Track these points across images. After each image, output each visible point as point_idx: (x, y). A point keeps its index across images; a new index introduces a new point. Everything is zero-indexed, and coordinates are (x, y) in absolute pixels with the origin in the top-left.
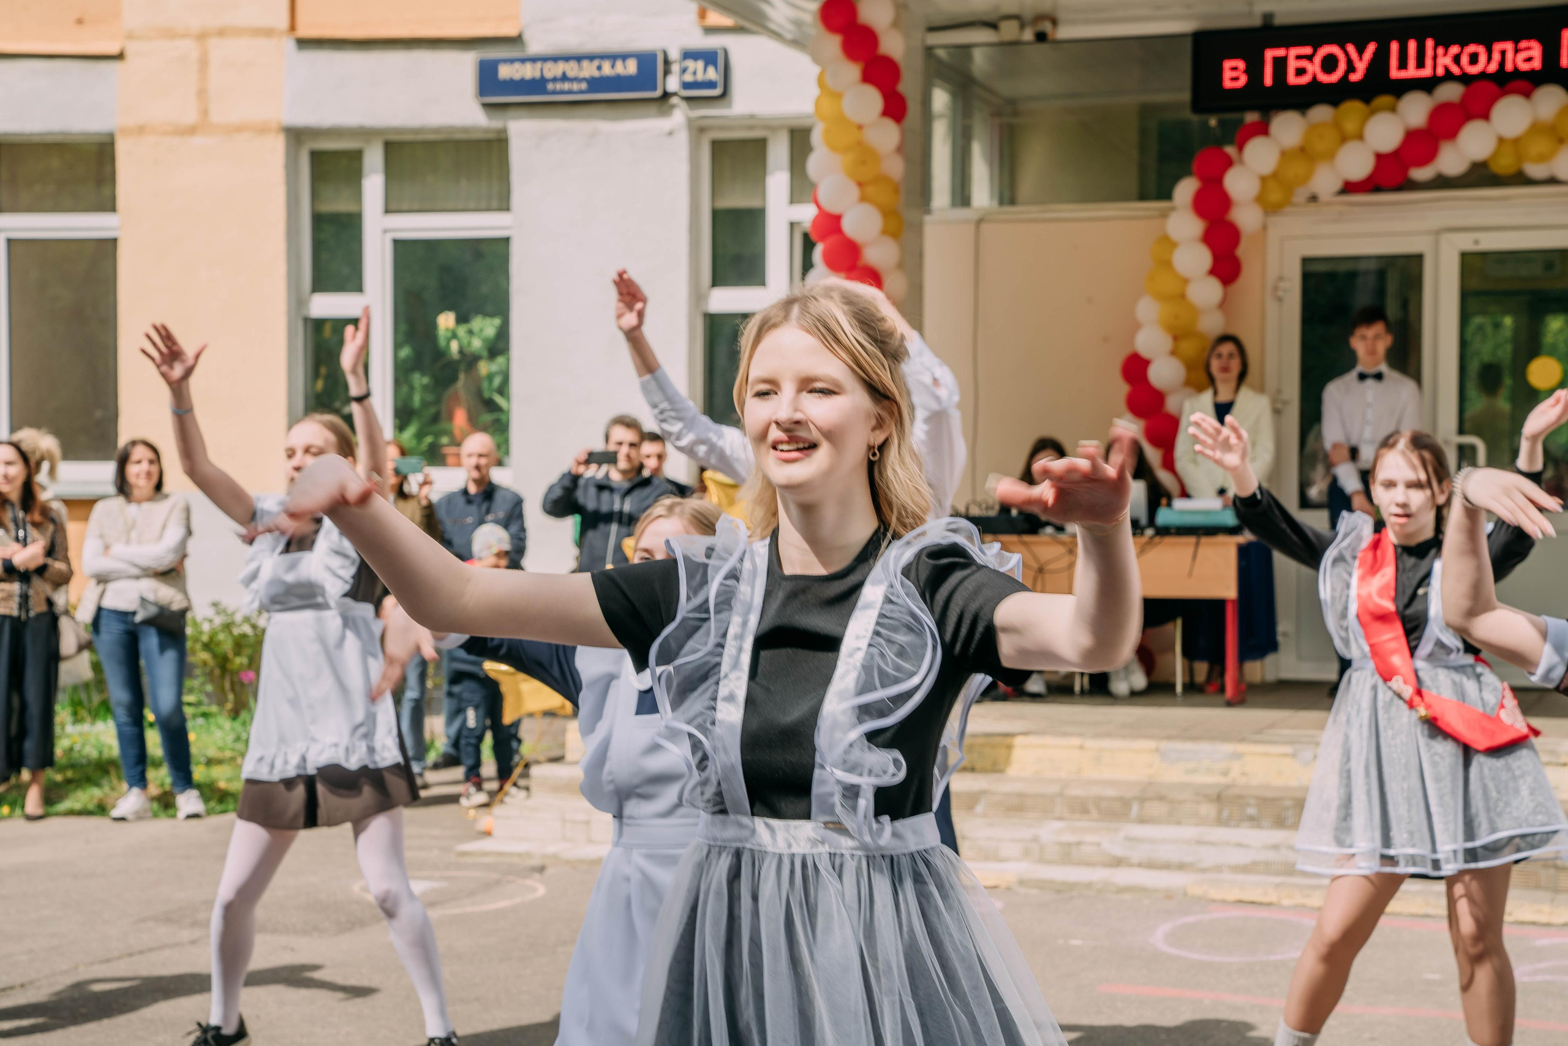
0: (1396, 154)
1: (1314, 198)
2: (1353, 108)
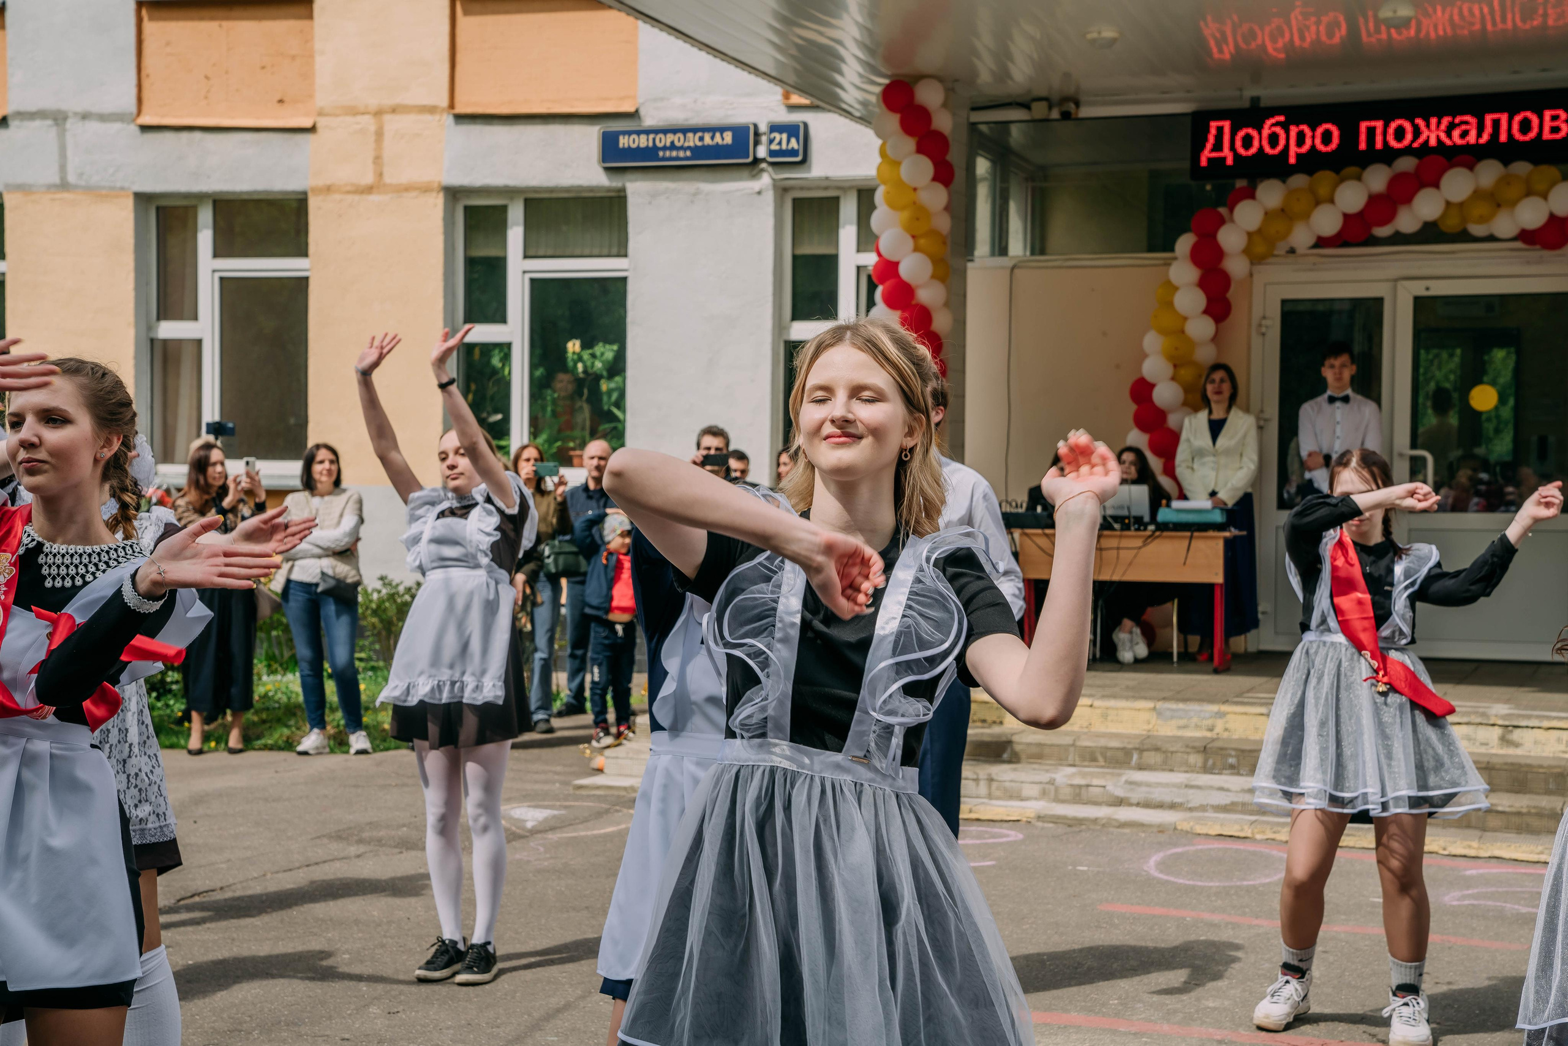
0: (1360, 215)
1: (1292, 251)
2: (1325, 177)
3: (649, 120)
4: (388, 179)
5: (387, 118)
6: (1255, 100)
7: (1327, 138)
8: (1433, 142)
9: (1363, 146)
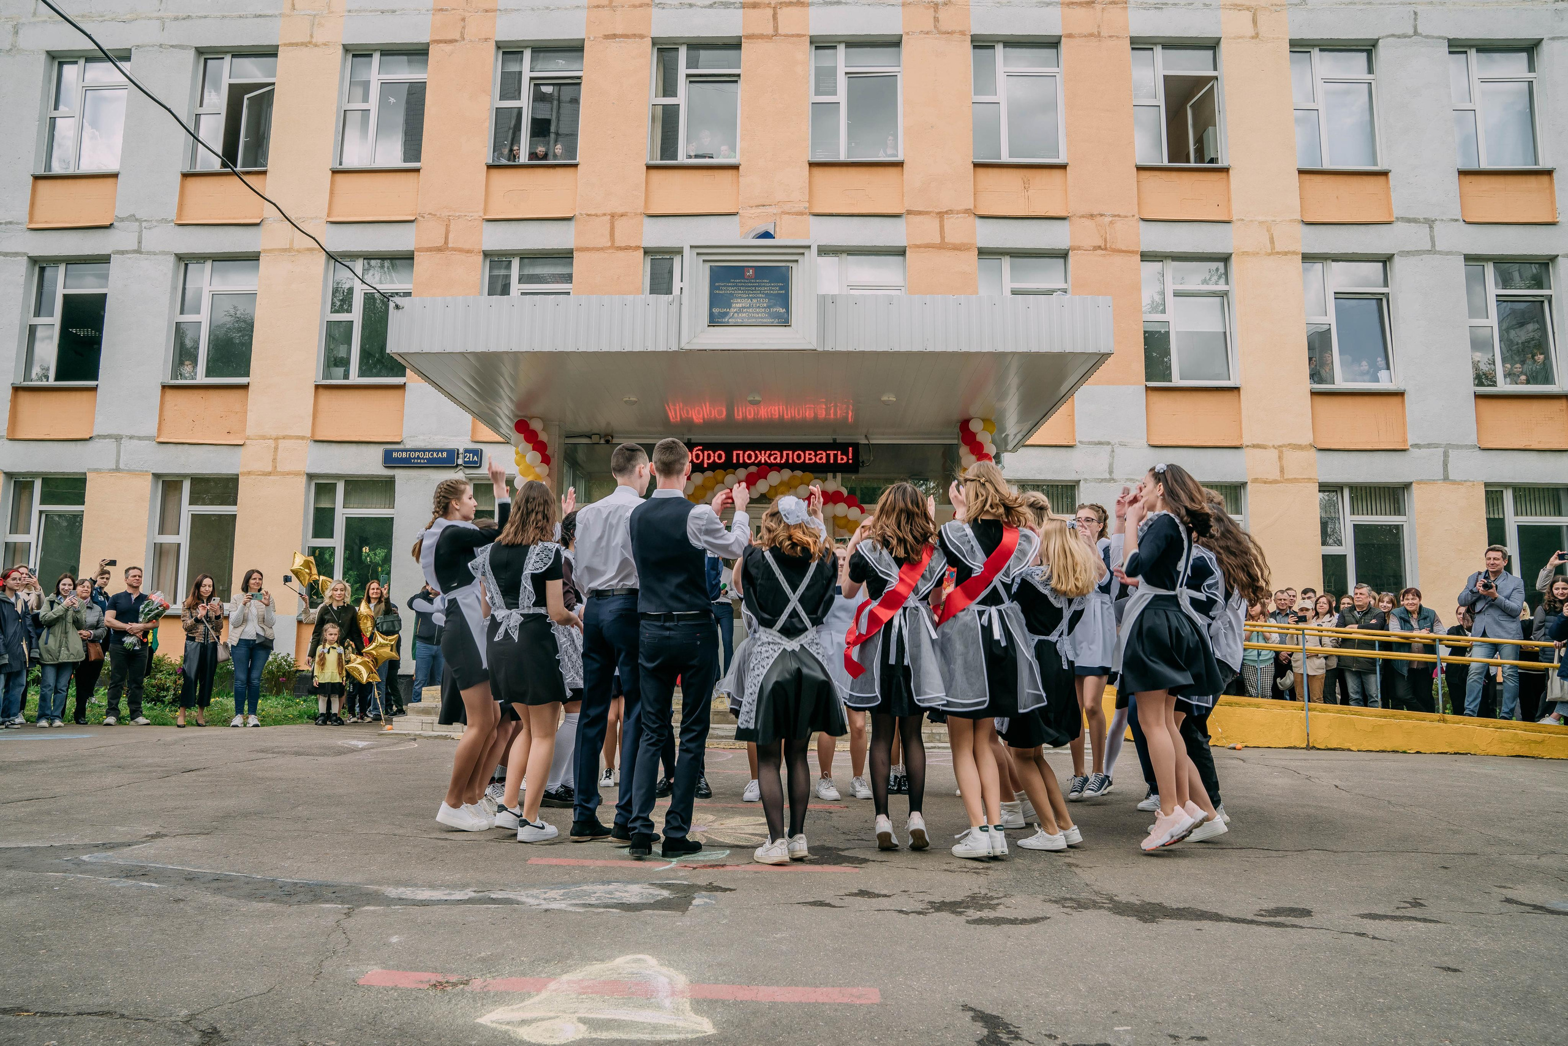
3: (408, 447)
4: (279, 469)
5: (280, 441)
7: (720, 457)
8: (763, 461)
9: (735, 461)
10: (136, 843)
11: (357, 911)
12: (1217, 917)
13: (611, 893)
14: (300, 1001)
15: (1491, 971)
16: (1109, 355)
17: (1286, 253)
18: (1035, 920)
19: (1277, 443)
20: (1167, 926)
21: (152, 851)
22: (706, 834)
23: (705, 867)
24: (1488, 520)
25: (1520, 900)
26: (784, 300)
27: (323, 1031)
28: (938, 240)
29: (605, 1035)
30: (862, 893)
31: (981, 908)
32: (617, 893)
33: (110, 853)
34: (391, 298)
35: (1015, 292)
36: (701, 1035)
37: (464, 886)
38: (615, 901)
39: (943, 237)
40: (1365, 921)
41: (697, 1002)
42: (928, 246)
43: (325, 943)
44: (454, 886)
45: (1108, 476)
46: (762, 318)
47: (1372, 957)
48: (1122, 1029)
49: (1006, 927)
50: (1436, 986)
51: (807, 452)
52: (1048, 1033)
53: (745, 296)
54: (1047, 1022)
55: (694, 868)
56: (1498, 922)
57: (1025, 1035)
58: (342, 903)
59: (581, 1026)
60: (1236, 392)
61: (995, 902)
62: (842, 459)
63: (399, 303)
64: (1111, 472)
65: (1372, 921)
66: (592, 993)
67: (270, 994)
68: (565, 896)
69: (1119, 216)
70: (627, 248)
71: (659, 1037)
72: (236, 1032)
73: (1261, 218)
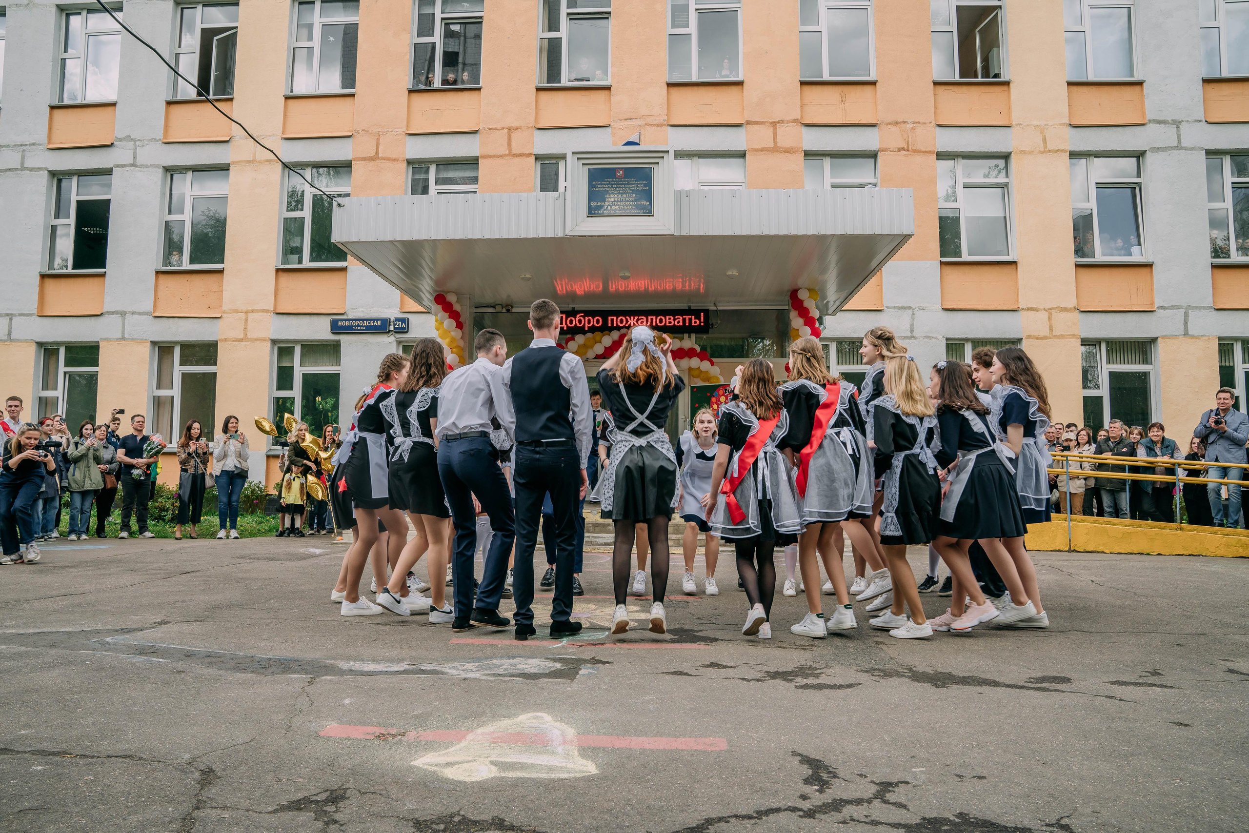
0: (610, 347)
2: (598, 334)
3: (350, 317)
4: (249, 336)
5: (250, 314)
6: (573, 308)
7: (598, 322)
9: (610, 325)
10: (147, 628)
11: (317, 680)
12: (995, 684)
13: (515, 665)
14: (275, 748)
15: (1215, 726)
16: (910, 236)
17: (1056, 151)
18: (850, 686)
19: (1047, 307)
20: (955, 690)
21: (159, 635)
22: (589, 620)
23: (589, 645)
24: (1221, 367)
25: (1240, 671)
26: (648, 195)
27: (293, 771)
28: (771, 145)
29: (511, 774)
30: (713, 665)
31: (807, 676)
32: (520, 665)
33: (128, 636)
34: (334, 199)
35: (834, 186)
36: (586, 774)
37: (400, 661)
38: (519, 672)
39: (775, 142)
40: (1114, 686)
41: (584, 749)
42: (763, 150)
43: (294, 705)
44: (392, 661)
45: (909, 334)
46: (630, 209)
47: (1119, 715)
48: (918, 770)
49: (827, 691)
50: (1170, 738)
51: (668, 317)
52: (859, 773)
53: (616, 192)
54: (859, 765)
55: (580, 646)
56: (1222, 688)
57: (841, 774)
58: (306, 673)
59: (493, 767)
60: (1014, 266)
61: (819, 671)
62: (695, 322)
63: (340, 202)
64: (912, 331)
65: (1119, 687)
66: (501, 742)
67: (252, 743)
68: (479, 668)
69: (919, 123)
70: (521, 155)
71: (553, 776)
72: (227, 772)
73: (1036, 123)
